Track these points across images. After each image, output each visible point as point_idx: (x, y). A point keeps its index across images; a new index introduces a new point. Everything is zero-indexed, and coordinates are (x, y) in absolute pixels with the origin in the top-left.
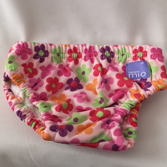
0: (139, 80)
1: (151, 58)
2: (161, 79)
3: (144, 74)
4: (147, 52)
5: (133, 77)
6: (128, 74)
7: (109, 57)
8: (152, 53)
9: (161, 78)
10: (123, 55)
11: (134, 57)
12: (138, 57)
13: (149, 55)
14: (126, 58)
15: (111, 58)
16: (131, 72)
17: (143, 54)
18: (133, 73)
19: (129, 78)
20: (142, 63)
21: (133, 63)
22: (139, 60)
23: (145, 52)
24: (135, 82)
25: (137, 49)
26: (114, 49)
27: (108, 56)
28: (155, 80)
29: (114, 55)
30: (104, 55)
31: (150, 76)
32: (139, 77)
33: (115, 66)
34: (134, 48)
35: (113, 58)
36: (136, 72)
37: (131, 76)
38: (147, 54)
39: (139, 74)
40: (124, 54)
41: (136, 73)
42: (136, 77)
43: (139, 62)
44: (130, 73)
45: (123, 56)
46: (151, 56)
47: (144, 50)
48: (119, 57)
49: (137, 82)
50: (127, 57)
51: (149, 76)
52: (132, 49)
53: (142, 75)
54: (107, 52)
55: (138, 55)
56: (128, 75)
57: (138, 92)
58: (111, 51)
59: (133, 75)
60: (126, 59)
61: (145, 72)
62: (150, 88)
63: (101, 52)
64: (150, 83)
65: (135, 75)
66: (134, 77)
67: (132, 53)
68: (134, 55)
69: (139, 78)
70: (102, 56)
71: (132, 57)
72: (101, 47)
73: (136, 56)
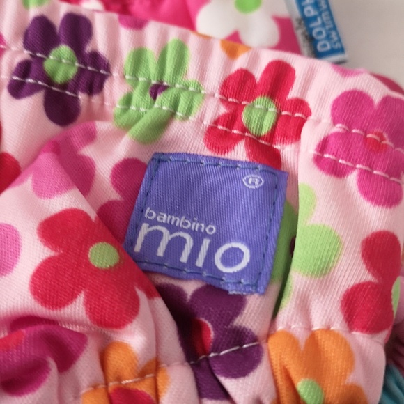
0: (190, 288)
1: (318, 160)
2: (335, 335)
3: (239, 260)
4: (308, 113)
5: (160, 252)
6: (142, 219)
7: (64, 86)
8: (338, 128)
9: (338, 325)
10: (156, 90)
11: (216, 122)
12: (244, 130)
13: (311, 136)
14: (172, 114)
15: (82, 97)
16: (165, 218)
17: (279, 115)
18: (172, 228)
19: (138, 248)
20: (253, 181)
21: (197, 159)
22: (240, 152)
23: (301, 105)
24: (159, 303)
25: (258, 74)
26: (113, 38)
27: (59, 78)
28: (297, 329)
29: (103, 78)
30: (34, 67)
31: (269, 283)
32: (200, 263)
33: (88, 151)
34: (240, 63)
35: (96, 99)
36: (195, 226)
37: (155, 238)
38: (301, 123)
39: (206, 243)
40: (166, 88)
41: (189, 231)
42: (184, 258)
43: (234, 163)
44: (154, 223)
45: (154, 97)
46: (323, 146)
47: (293, 93)
48: (128, 100)
49: (173, 300)
50: (179, 114)
51: (263, 281)
52: (227, 65)
53: (226, 260)
54: (64, 50)
55: (244, 117)
56: (138, 227)
57: (145, 388)
58: (88, 49)
59: (167, 236)
60: (163, 123)
61: (249, 245)
62: (241, 380)
63: (27, 45)
64: (255, 339)
65: (177, 245)
66: (166, 253)
67: (217, 95)
68: (223, 110)
69: (196, 273)
70: (24, 69)
71: (207, 122)
72: (33, 12)
73: (231, 119)
